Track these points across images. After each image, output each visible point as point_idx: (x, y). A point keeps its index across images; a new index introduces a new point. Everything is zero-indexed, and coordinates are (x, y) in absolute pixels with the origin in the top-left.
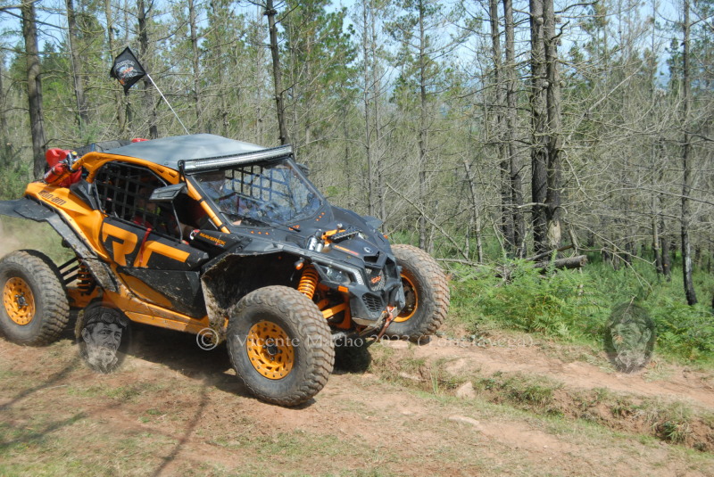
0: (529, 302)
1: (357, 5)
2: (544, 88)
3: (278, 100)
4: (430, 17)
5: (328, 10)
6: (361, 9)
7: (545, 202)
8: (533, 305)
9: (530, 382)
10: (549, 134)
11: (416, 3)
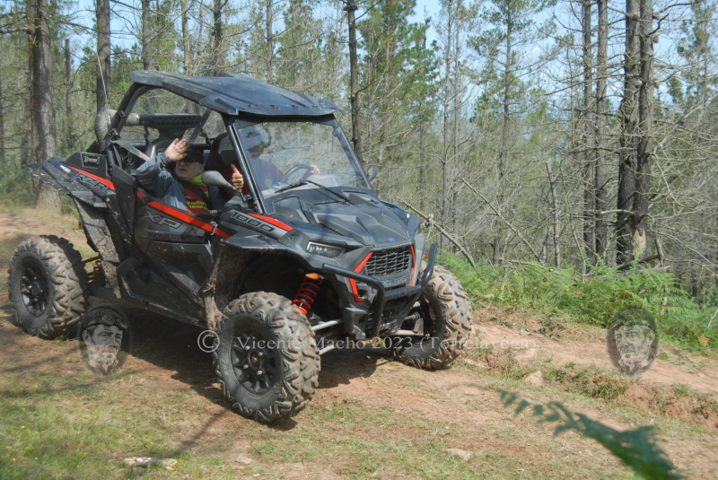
0: (608, 297)
1: (442, 13)
2: (637, 87)
3: (353, 100)
4: (518, 33)
5: (411, 20)
6: (446, 18)
7: (632, 210)
8: (613, 301)
9: (604, 374)
10: (640, 136)
11: (504, 17)
